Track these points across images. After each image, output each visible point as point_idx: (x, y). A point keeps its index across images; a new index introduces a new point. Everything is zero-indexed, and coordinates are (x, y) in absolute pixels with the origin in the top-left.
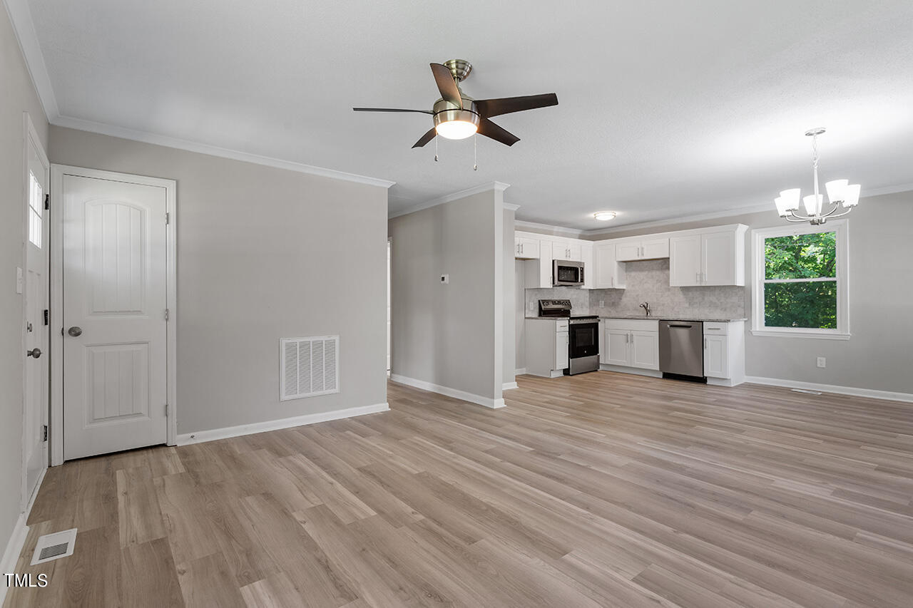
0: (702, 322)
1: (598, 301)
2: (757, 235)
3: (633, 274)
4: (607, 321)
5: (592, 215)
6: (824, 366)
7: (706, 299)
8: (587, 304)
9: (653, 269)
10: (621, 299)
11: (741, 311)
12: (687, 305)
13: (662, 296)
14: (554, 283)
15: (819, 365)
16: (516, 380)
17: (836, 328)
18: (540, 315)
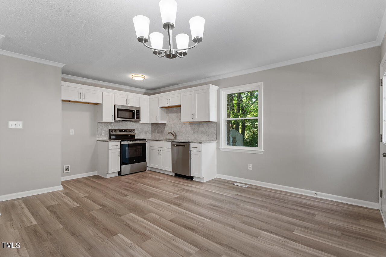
0: (190, 143)
1: (155, 130)
2: (222, 92)
3: (170, 115)
4: (151, 142)
5: (130, 76)
6: (251, 170)
7: (200, 129)
8: (150, 132)
9: (178, 112)
10: (164, 129)
11: (215, 136)
12: (192, 133)
13: (181, 127)
14: (114, 119)
15: (249, 169)
16: (62, 185)
17: (257, 147)
18: (110, 139)
